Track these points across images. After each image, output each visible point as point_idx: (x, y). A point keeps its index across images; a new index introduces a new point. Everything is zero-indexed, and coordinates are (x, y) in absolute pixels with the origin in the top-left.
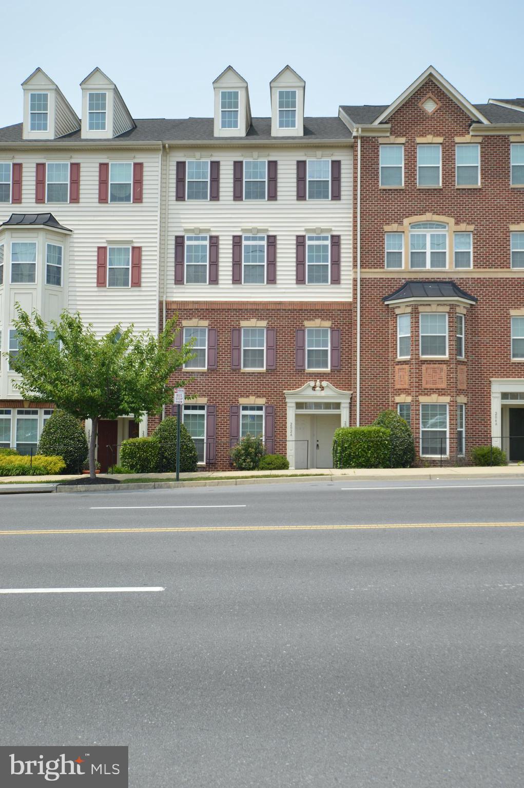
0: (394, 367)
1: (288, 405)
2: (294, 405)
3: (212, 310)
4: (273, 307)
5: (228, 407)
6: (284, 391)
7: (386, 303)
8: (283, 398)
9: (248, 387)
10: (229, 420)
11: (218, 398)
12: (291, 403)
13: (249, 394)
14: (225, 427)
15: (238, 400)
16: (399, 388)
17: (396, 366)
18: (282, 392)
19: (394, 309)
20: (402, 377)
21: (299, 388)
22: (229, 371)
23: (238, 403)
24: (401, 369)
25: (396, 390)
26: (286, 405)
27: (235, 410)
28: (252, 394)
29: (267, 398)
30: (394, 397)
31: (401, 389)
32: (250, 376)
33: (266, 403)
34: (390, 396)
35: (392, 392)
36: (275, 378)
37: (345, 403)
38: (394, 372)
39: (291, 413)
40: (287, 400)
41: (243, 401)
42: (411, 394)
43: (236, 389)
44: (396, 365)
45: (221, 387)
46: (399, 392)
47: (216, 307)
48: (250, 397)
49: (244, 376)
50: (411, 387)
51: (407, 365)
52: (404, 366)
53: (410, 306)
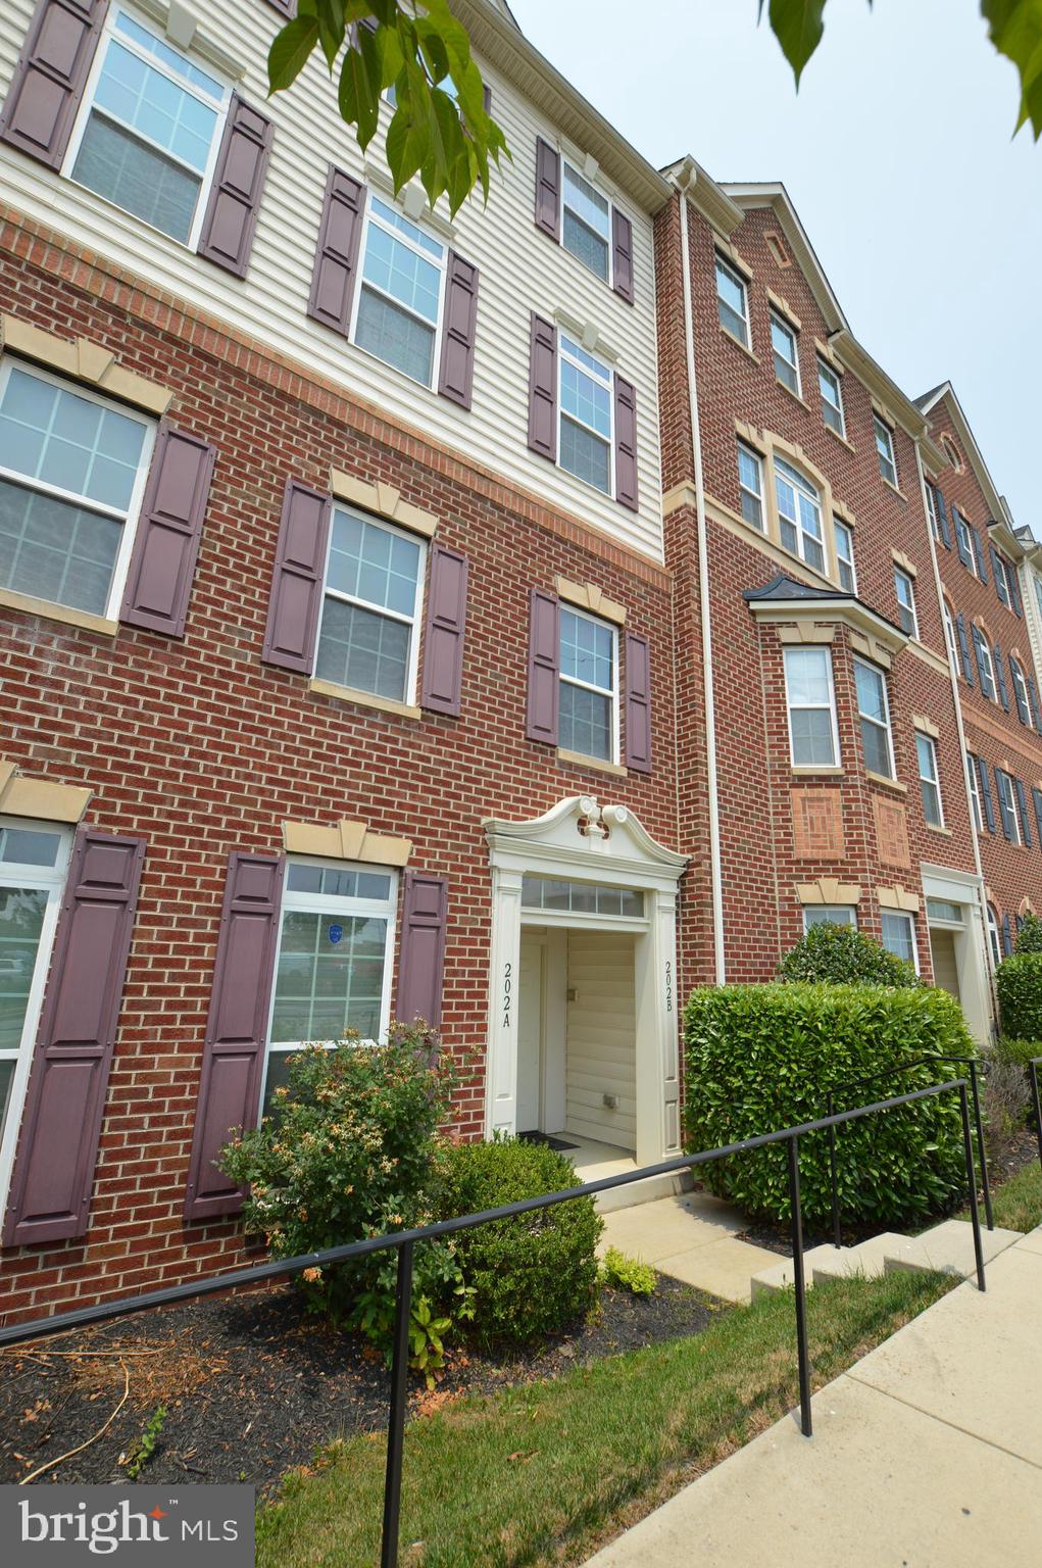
0: (787, 793)
1: (499, 881)
2: (516, 883)
3: (198, 353)
4: (461, 477)
5: (219, 860)
6: (485, 820)
7: (754, 606)
8: (481, 851)
9: (335, 771)
10: (213, 938)
11: (160, 800)
12: (508, 868)
13: (337, 805)
14: (185, 977)
15: (278, 831)
16: (809, 857)
17: (793, 791)
18: (478, 821)
19: (773, 628)
20: (818, 824)
21: (534, 813)
22: (250, 669)
23: (278, 843)
24: (811, 800)
25: (798, 862)
26: (489, 882)
27: (253, 880)
28: (351, 808)
29: (416, 841)
30: (791, 884)
31: (816, 862)
32: (352, 719)
33: (411, 862)
34: (777, 881)
35: (783, 870)
36: (453, 755)
37: (666, 892)
38: (788, 807)
39: (507, 919)
40: (496, 859)
41: (299, 835)
42: (856, 878)
43: (274, 770)
44: (792, 786)
45: (188, 740)
46: (812, 869)
47: (213, 347)
48: (343, 822)
49: (320, 711)
50: (852, 856)
51: (834, 790)
52: (823, 792)
53: (829, 624)
